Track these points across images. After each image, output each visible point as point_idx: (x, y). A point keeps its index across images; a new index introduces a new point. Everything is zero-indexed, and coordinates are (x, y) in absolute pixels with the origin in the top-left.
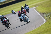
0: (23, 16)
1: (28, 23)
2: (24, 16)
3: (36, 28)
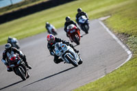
0: (60, 48)
1: (76, 66)
2: (63, 48)
3: (106, 74)
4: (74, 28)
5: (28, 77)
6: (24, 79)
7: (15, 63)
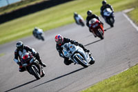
4: (97, 22)
5: (43, 75)
6: (38, 78)
7: (28, 62)
